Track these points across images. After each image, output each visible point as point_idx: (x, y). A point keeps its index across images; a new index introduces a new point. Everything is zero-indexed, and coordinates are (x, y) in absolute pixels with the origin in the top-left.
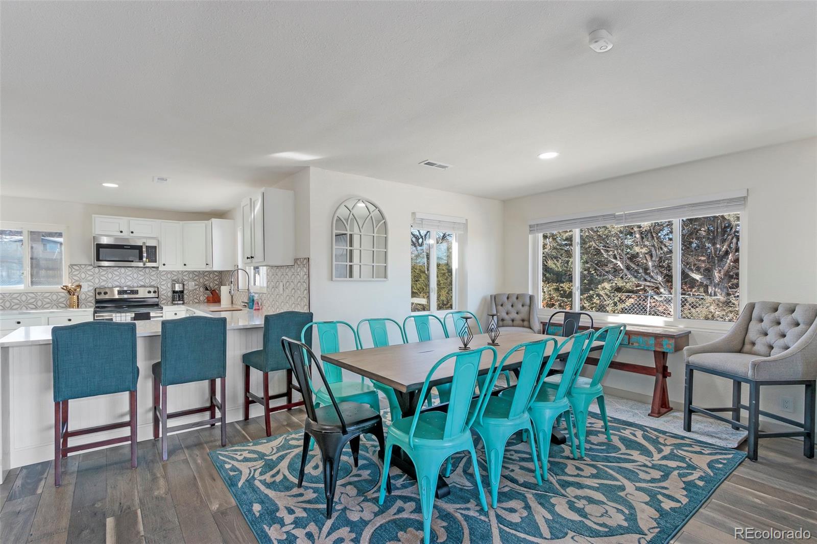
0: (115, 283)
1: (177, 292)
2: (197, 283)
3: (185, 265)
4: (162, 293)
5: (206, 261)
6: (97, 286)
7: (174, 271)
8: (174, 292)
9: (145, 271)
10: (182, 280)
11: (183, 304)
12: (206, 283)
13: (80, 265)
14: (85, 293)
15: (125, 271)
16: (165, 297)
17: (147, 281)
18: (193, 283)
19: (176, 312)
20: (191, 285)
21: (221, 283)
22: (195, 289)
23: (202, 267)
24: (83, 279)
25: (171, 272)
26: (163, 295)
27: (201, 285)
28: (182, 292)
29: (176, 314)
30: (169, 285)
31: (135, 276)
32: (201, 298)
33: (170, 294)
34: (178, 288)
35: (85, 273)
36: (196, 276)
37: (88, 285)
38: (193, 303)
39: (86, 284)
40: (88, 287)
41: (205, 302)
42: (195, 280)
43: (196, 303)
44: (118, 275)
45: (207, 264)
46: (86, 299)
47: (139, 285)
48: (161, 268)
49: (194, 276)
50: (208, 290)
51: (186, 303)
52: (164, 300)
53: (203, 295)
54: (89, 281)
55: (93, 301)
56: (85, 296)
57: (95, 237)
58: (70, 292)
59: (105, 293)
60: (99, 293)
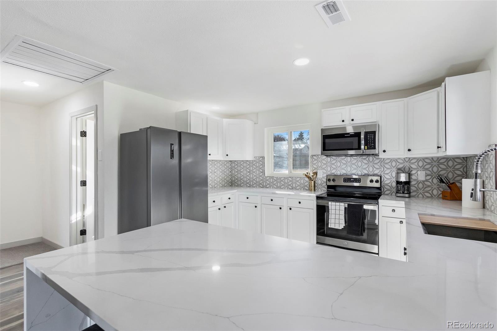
0: (342, 170)
1: (401, 182)
2: (429, 172)
3: (409, 150)
4: (386, 182)
5: (438, 143)
6: (329, 173)
7: (399, 158)
8: (398, 183)
9: (369, 159)
10: (409, 168)
11: (409, 197)
12: (442, 173)
13: (318, 155)
14: (321, 179)
15: (351, 159)
16: (389, 188)
17: (371, 169)
18: (424, 172)
19: (394, 208)
20: (420, 176)
21: (466, 173)
22: (427, 180)
23: (433, 152)
24: (320, 167)
25: (396, 160)
26: (387, 185)
27: (434, 175)
28: (408, 183)
29: (394, 211)
30: (394, 174)
31: (360, 164)
32: (435, 192)
33: (394, 184)
34: (403, 178)
35: (321, 162)
36: (429, 164)
37: (323, 172)
38: (423, 197)
39: (322, 171)
40: (323, 174)
41: (440, 198)
42: (427, 169)
43: (428, 197)
44: (344, 164)
45: (438, 147)
46: (321, 184)
47: (363, 174)
48: (382, 155)
49: (425, 164)
50: (443, 182)
51: (414, 196)
52: (388, 190)
53: (438, 188)
54: (324, 169)
55: (326, 187)
56: (319, 182)
57: (322, 130)
58: (309, 178)
59: (334, 180)
60: (329, 180)
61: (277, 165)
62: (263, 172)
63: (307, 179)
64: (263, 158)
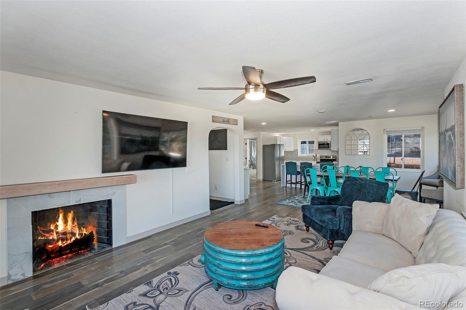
0: (325, 154)
6: (321, 155)
13: (317, 149)
17: (334, 154)
31: (330, 152)
35: (318, 152)
40: (319, 155)
44: (325, 152)
47: (331, 155)
55: (320, 159)
56: (318, 158)
57: (318, 142)
58: (314, 157)
59: (322, 157)
60: (321, 157)
61: (302, 152)
62: (297, 155)
63: (313, 157)
64: (297, 150)
